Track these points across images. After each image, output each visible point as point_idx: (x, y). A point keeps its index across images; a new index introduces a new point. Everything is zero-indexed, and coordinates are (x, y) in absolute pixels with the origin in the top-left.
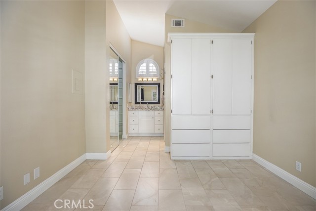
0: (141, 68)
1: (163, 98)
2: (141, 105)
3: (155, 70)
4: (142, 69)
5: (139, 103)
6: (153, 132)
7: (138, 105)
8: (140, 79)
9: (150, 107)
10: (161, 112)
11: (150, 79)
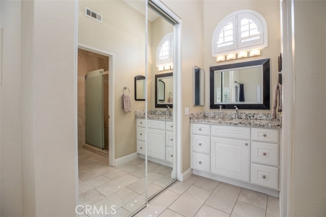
0: (221, 35)
1: (280, 76)
2: (221, 110)
3: (255, 32)
4: (225, 36)
5: (217, 107)
6: (247, 180)
7: (216, 111)
8: (220, 58)
9: (244, 116)
10: (272, 134)
11: (242, 54)
